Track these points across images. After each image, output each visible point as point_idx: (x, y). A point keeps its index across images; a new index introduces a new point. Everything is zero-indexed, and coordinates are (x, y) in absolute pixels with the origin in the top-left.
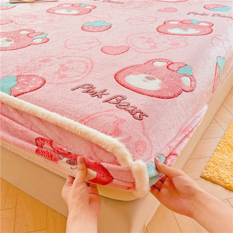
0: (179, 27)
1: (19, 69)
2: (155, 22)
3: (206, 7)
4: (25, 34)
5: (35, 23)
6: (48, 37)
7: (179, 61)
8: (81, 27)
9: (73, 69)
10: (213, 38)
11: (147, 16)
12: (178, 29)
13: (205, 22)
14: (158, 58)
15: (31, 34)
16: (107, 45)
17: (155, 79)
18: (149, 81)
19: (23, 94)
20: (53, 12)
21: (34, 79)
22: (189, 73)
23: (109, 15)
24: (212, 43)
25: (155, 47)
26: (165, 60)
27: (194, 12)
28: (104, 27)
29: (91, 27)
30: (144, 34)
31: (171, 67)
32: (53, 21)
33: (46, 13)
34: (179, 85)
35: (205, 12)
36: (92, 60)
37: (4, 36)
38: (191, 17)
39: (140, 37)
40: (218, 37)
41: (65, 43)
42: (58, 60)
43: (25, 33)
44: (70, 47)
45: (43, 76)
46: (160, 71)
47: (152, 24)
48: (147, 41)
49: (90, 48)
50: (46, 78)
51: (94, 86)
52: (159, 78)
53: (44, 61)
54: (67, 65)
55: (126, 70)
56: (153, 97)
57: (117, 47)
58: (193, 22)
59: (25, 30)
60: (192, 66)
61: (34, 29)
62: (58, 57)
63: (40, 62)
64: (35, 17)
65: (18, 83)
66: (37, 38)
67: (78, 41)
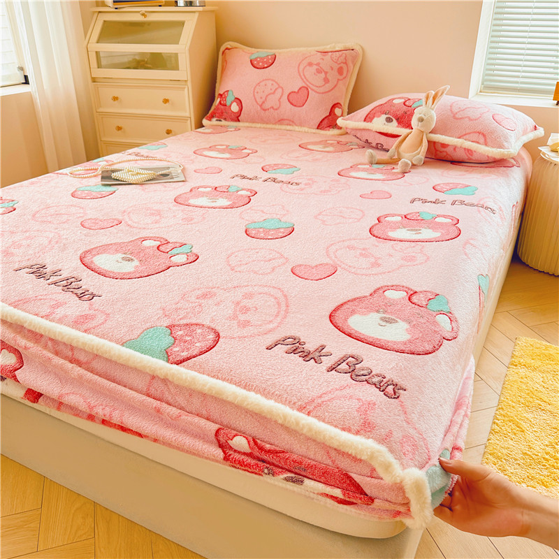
0: (405, 227)
1: (167, 313)
2: (362, 218)
3: (436, 188)
4: (153, 247)
5: (163, 225)
6: (195, 250)
7: (424, 289)
8: (244, 230)
9: (257, 309)
10: (466, 244)
11: (347, 208)
12: (404, 230)
13: (444, 216)
14: (389, 284)
15: (162, 246)
16: (299, 263)
17: (397, 322)
18: (388, 324)
19: (188, 359)
20: (186, 203)
21: (199, 331)
22: (445, 309)
23: (283, 206)
24: (466, 254)
25: (379, 265)
26: (402, 288)
27: (421, 197)
28: (282, 230)
29: (261, 230)
30: (353, 242)
31: (414, 299)
32: (192, 220)
33: (174, 206)
34: (436, 329)
35: (437, 198)
36: (282, 291)
37: (117, 251)
38: (418, 207)
39: (348, 247)
40: (471, 241)
41: (228, 262)
42: (228, 294)
43: (151, 245)
44: (239, 269)
45: (213, 326)
46: (400, 306)
47: (358, 223)
48: (361, 254)
49: (273, 269)
50: (218, 328)
51: (302, 341)
52: (404, 320)
53: (204, 296)
54: (245, 302)
55: (345, 307)
56: (403, 352)
57: (316, 266)
58: (425, 216)
59: (150, 238)
60: (447, 296)
61: (165, 237)
62: (225, 287)
63: (197, 298)
64: (159, 213)
65: (175, 339)
66: (177, 254)
67: (249, 257)
